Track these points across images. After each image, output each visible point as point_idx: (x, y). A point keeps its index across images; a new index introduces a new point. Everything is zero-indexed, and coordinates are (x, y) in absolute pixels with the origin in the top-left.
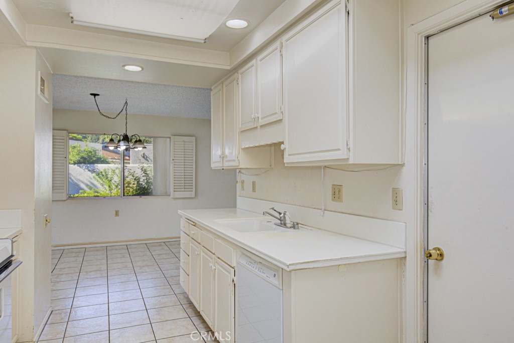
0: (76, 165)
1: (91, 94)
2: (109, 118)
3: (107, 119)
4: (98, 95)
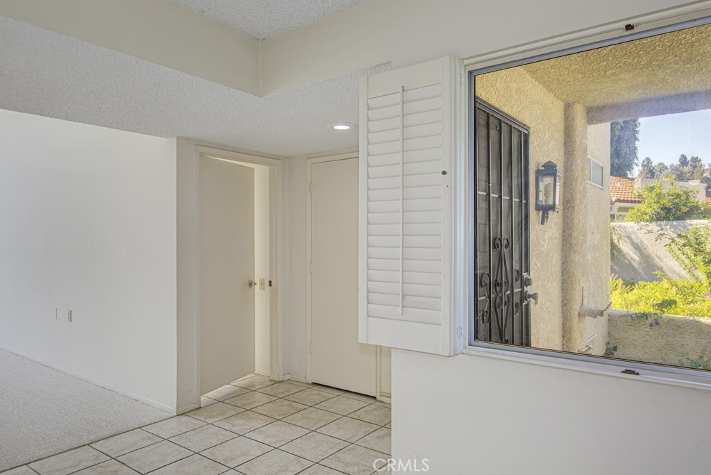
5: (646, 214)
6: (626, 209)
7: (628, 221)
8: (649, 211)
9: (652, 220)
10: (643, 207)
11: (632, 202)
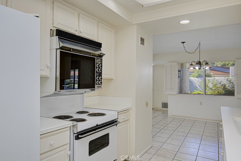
0: (197, 78)
1: (182, 43)
2: (190, 53)
3: (189, 54)
4: (185, 42)
5: (195, 76)
6: (191, 74)
7: (191, 77)
8: (196, 75)
9: (196, 77)
10: (194, 74)
11: (192, 72)
